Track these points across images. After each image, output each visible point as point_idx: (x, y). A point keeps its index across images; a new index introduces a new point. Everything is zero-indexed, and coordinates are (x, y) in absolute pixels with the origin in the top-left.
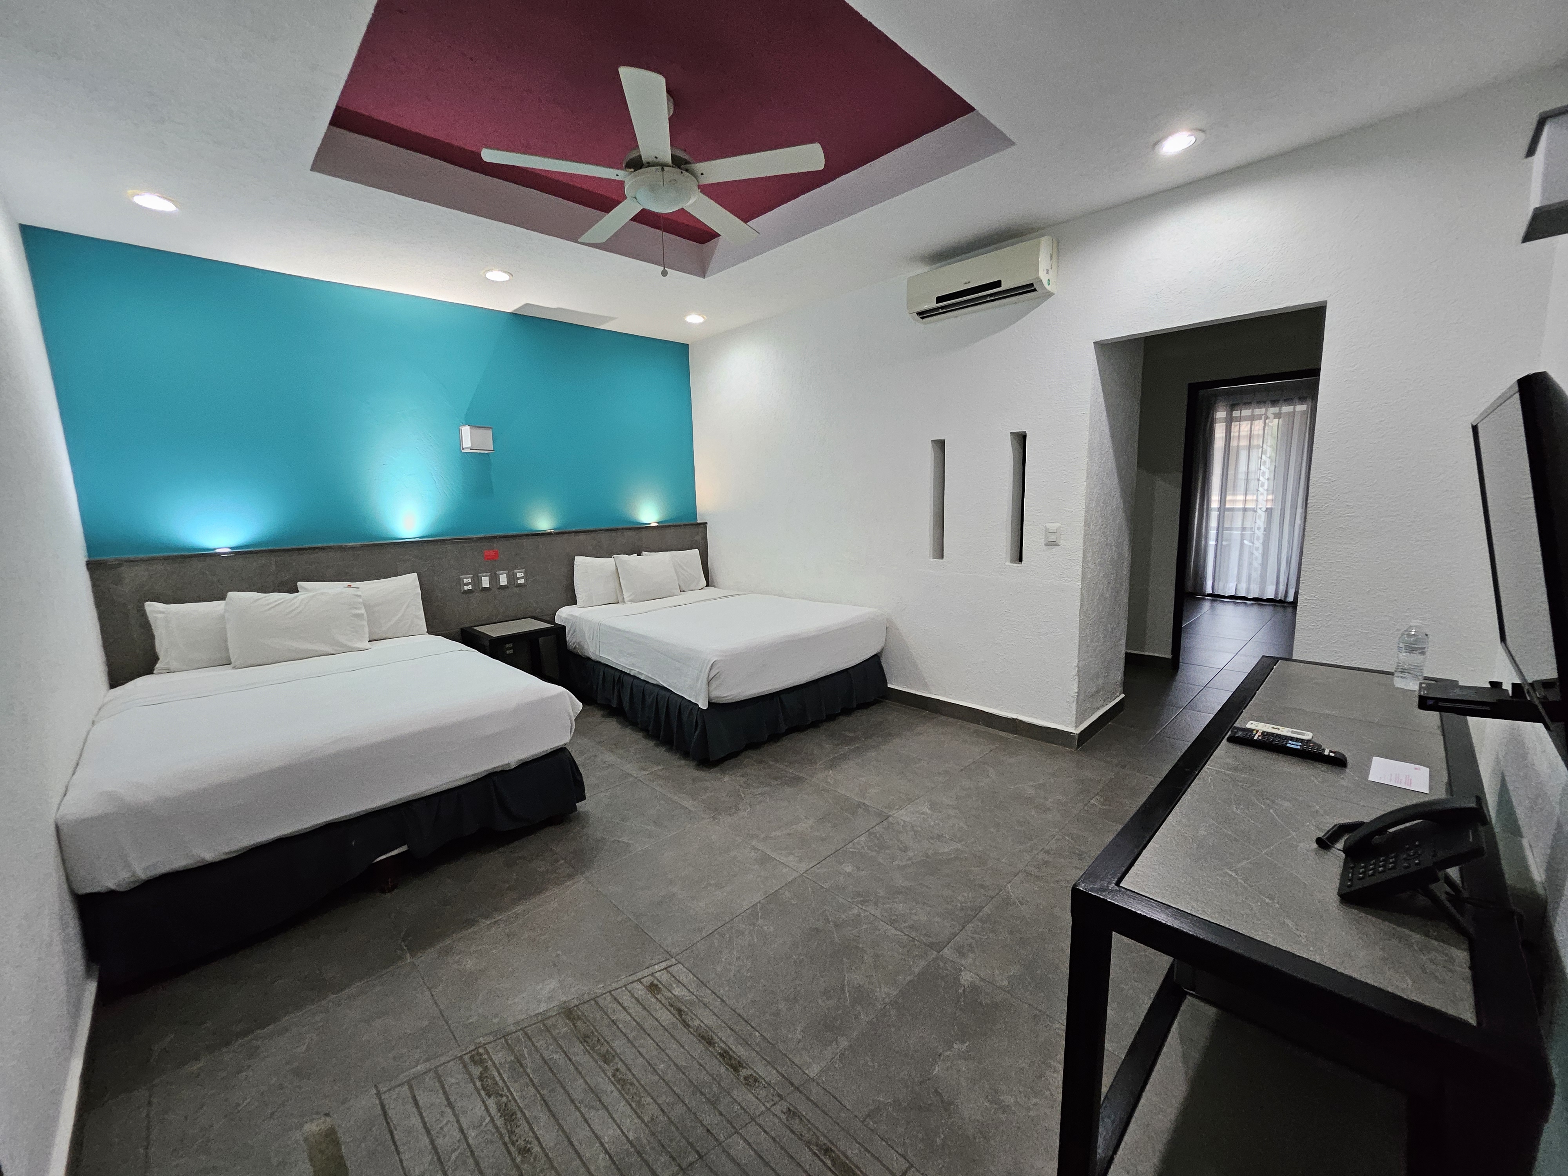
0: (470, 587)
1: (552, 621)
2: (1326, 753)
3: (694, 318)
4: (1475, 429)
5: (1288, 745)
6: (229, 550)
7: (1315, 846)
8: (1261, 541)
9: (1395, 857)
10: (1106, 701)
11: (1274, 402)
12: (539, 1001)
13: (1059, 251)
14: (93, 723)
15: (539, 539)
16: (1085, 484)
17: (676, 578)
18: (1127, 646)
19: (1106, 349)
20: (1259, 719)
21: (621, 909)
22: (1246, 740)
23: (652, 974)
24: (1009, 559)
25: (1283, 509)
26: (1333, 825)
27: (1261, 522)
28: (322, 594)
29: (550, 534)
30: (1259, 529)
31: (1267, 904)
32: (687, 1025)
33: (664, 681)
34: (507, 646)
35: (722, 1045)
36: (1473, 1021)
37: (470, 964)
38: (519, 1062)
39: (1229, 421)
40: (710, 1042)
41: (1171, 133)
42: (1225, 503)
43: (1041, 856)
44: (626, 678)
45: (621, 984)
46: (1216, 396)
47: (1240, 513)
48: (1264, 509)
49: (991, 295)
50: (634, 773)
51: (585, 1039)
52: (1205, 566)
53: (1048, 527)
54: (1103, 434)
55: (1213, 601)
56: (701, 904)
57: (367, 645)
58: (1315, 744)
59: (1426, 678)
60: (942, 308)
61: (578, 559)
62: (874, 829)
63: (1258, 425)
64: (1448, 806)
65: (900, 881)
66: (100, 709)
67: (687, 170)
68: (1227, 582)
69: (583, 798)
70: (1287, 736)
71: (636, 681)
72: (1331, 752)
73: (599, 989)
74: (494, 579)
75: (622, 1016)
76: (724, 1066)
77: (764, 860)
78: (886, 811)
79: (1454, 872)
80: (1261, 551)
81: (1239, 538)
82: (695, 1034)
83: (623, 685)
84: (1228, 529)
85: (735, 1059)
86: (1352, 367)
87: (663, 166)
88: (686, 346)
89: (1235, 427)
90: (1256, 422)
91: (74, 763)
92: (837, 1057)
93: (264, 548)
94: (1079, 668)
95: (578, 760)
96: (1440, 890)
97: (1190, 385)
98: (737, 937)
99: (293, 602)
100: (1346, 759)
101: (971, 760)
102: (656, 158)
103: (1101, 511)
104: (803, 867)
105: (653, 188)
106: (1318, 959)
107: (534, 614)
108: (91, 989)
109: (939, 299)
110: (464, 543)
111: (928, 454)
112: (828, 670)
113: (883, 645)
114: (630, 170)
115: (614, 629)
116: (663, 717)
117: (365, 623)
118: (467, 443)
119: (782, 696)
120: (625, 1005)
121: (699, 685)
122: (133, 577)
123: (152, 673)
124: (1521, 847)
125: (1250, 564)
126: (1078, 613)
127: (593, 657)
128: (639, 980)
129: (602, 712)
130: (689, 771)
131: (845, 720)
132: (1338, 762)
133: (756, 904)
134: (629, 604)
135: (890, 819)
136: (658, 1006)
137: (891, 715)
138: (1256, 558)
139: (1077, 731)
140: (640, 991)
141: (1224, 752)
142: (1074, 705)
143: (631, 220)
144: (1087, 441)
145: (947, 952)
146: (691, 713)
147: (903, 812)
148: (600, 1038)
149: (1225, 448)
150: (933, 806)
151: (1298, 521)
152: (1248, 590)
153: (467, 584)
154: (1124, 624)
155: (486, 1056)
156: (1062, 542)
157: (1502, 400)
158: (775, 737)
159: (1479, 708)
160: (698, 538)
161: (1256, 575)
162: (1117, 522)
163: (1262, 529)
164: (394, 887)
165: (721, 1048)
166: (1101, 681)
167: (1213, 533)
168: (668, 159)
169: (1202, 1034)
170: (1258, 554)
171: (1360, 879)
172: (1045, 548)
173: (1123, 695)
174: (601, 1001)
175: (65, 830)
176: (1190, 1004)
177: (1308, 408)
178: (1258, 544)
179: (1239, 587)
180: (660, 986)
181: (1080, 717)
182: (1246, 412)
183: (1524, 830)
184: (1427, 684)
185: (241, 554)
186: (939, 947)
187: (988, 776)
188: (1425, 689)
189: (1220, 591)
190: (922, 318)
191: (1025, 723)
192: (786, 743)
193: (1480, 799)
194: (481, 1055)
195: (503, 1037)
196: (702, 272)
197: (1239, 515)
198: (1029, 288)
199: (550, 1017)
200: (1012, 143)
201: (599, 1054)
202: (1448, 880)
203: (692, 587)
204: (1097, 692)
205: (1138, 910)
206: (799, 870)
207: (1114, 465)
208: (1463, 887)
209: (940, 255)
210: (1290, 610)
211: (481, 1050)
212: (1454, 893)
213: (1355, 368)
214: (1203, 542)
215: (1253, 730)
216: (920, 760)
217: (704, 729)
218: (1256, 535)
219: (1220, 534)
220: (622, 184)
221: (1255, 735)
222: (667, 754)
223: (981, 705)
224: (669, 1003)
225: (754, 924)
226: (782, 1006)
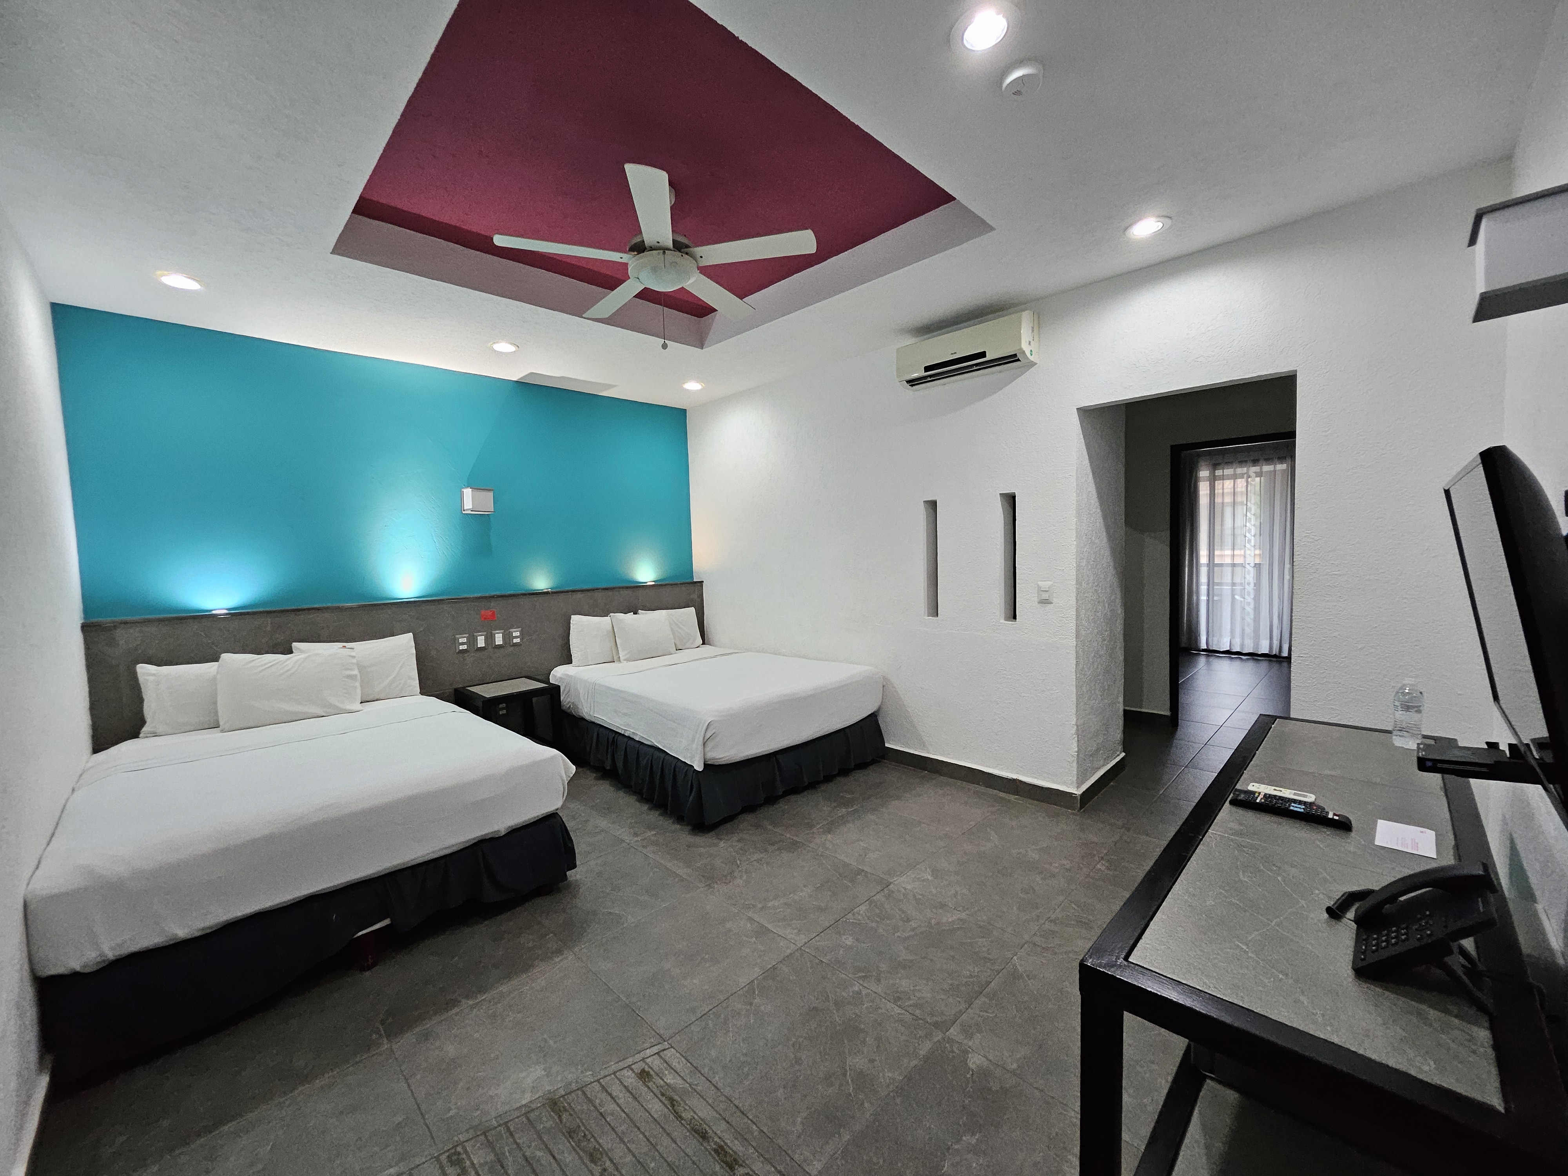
0: (465, 647)
1: (547, 681)
2: (1330, 816)
3: (693, 386)
4: (1447, 493)
5: (1292, 808)
6: (226, 611)
7: (1326, 915)
8: (1252, 596)
9: (1406, 928)
10: (1107, 760)
11: (1255, 462)
12: (523, 1092)
13: (1039, 324)
14: (73, 790)
15: (535, 598)
16: (1075, 543)
17: (672, 636)
18: (1125, 703)
19: (1090, 415)
20: (1260, 781)
21: (611, 987)
22: (1248, 803)
23: (643, 1060)
24: (1003, 615)
25: (1271, 565)
26: (1342, 893)
27: (1250, 577)
28: (317, 654)
29: (547, 593)
30: (1249, 584)
31: (1281, 980)
32: (679, 1117)
33: (658, 742)
34: (501, 706)
35: (716, 1139)
36: (1500, 1107)
37: (451, 1050)
38: (499, 1160)
39: (1213, 480)
40: (704, 1136)
41: (1140, 219)
42: (1214, 558)
43: (1048, 926)
44: (620, 738)
45: (611, 1070)
46: (1199, 455)
47: (1230, 569)
48: (1252, 565)
49: (976, 365)
50: (627, 838)
51: (571, 1133)
52: (1198, 622)
53: (1040, 585)
54: (1090, 495)
55: (1208, 656)
56: (695, 981)
57: (359, 706)
58: (1319, 807)
59: (1425, 737)
60: (930, 376)
61: (575, 619)
62: (875, 898)
63: (1241, 483)
64: (1457, 872)
65: (904, 955)
66: (81, 775)
67: (687, 254)
68: (1221, 635)
69: (574, 866)
70: (1289, 799)
71: (630, 742)
72: (1335, 814)
73: (588, 1077)
74: (490, 638)
75: (611, 1107)
76: (720, 1164)
77: (762, 932)
78: (886, 877)
79: (1468, 944)
80: (1252, 606)
81: (1229, 592)
82: (688, 1126)
83: (617, 747)
84: (1218, 584)
85: (731, 1156)
86: (1326, 431)
87: (664, 249)
88: (684, 411)
89: (1218, 484)
90: (1239, 481)
91: (49, 834)
92: (839, 1152)
93: (261, 609)
94: (1077, 726)
95: (570, 825)
96: (1456, 962)
97: (1172, 447)
98: (733, 1017)
99: (285, 664)
100: (1350, 822)
101: (973, 823)
102: (658, 242)
103: (1092, 568)
104: (801, 939)
105: (655, 270)
106: (1336, 1040)
107: (529, 674)
108: (44, 1082)
109: (927, 369)
110: (460, 602)
111: (921, 514)
112: (826, 729)
113: (880, 704)
114: (633, 253)
115: (609, 688)
116: (657, 781)
117: (358, 684)
118: (468, 504)
119: (778, 756)
120: (614, 1094)
121: (694, 746)
122: (125, 639)
123: (138, 737)
124: (1535, 915)
125: (1243, 619)
126: (1074, 670)
127: (587, 717)
128: (629, 1066)
129: (595, 775)
130: (684, 837)
131: (841, 780)
132: (1343, 826)
133: (753, 981)
134: (624, 663)
135: (892, 886)
136: (650, 1096)
137: (890, 775)
138: (1249, 613)
139: (1078, 792)
140: (630, 1078)
141: (1227, 814)
142: (1075, 765)
143: (635, 296)
144: (1074, 502)
145: (953, 1032)
146: (686, 774)
147: (903, 878)
148: (587, 1133)
149: (1210, 504)
150: (935, 872)
151: (1287, 577)
152: (1242, 645)
153: (463, 644)
154: (1120, 683)
155: (464, 1156)
156: (1055, 600)
157: (1467, 471)
158: (771, 800)
159: (1477, 769)
160: (695, 596)
161: (1249, 630)
162: (1108, 580)
163: (1252, 585)
164: (374, 965)
165: (716, 1143)
166: (1100, 739)
167: (1203, 589)
168: (670, 244)
169: (1225, 1121)
170: (1250, 609)
171: (1373, 952)
172: (1039, 606)
173: (1123, 754)
174: (588, 1090)
175: (32, 907)
176: (1210, 1086)
177: (1287, 466)
178: (1250, 599)
179: (1234, 642)
180: (652, 1072)
181: (1082, 777)
182: (1228, 471)
183: (1538, 894)
184: (1425, 745)
185: (237, 615)
186: (942, 1026)
187: (989, 840)
188: (1423, 750)
189: (1214, 646)
190: (912, 386)
191: (1025, 783)
192: (783, 805)
193: (1488, 866)
194: (459, 1154)
195: (484, 1133)
196: (700, 343)
197: (1228, 571)
198: (1013, 358)
199: (533, 1110)
200: (992, 229)
201: (584, 1151)
202: (1463, 952)
203: (687, 645)
204: (1098, 750)
205: (1149, 987)
206: (797, 943)
207: (1102, 525)
208: (1479, 960)
209: (927, 328)
210: (1285, 664)
211: (459, 1149)
212: (1470, 966)
213: (1328, 433)
214: (1195, 598)
215: (1256, 792)
216: (920, 823)
217: (699, 792)
218: (1246, 590)
219: (1211, 589)
220: (625, 265)
221: (1257, 798)
222: (661, 818)
223: (983, 765)
224: (661, 1091)
225: (751, 1004)
226: (780, 1093)
